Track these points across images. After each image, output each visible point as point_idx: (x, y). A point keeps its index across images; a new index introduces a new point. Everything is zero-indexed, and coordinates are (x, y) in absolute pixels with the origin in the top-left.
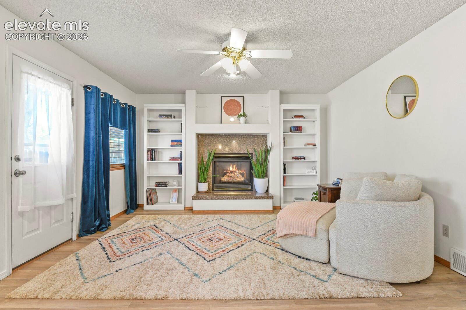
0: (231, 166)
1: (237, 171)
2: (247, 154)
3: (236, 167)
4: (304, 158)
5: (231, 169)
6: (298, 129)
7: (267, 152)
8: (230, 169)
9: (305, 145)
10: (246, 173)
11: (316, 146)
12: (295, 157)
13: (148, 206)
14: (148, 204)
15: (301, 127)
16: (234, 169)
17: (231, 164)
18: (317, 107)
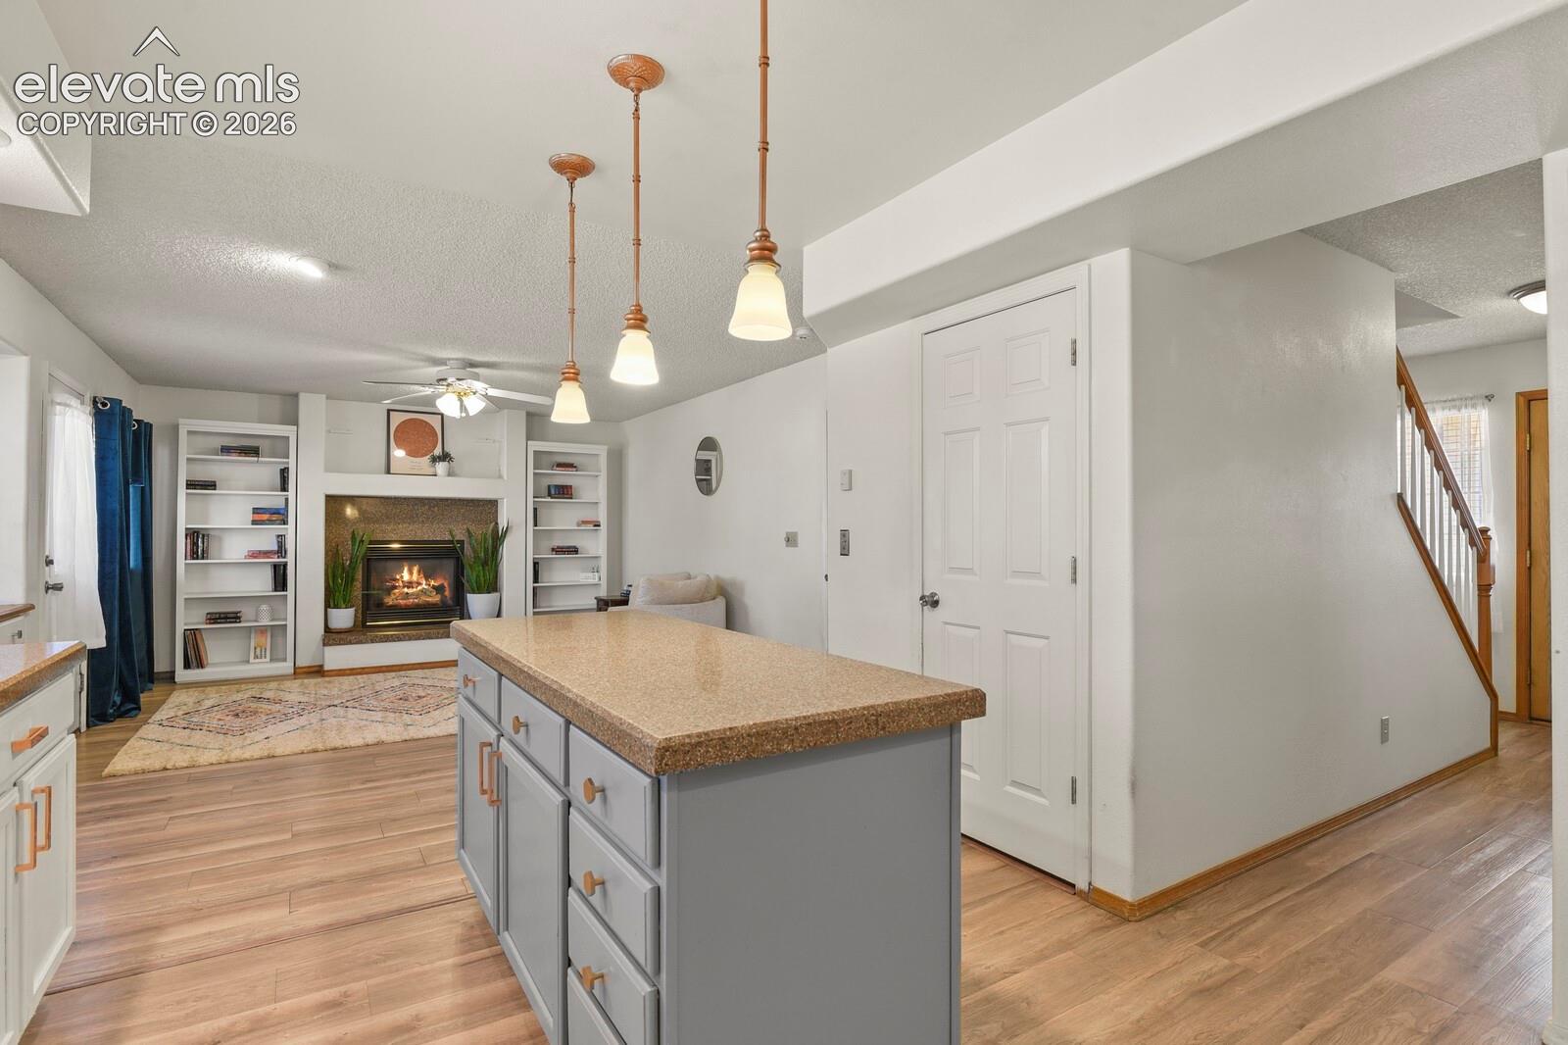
0: (406, 569)
1: (424, 582)
2: (452, 542)
3: (419, 572)
4: (574, 550)
5: (406, 576)
6: (564, 492)
7: (498, 538)
8: (402, 577)
9: (579, 525)
10: (449, 585)
11: (599, 526)
12: (558, 547)
13: (189, 672)
14: (187, 666)
15: (571, 486)
16: (415, 577)
17: (405, 564)
18: (602, 451)
